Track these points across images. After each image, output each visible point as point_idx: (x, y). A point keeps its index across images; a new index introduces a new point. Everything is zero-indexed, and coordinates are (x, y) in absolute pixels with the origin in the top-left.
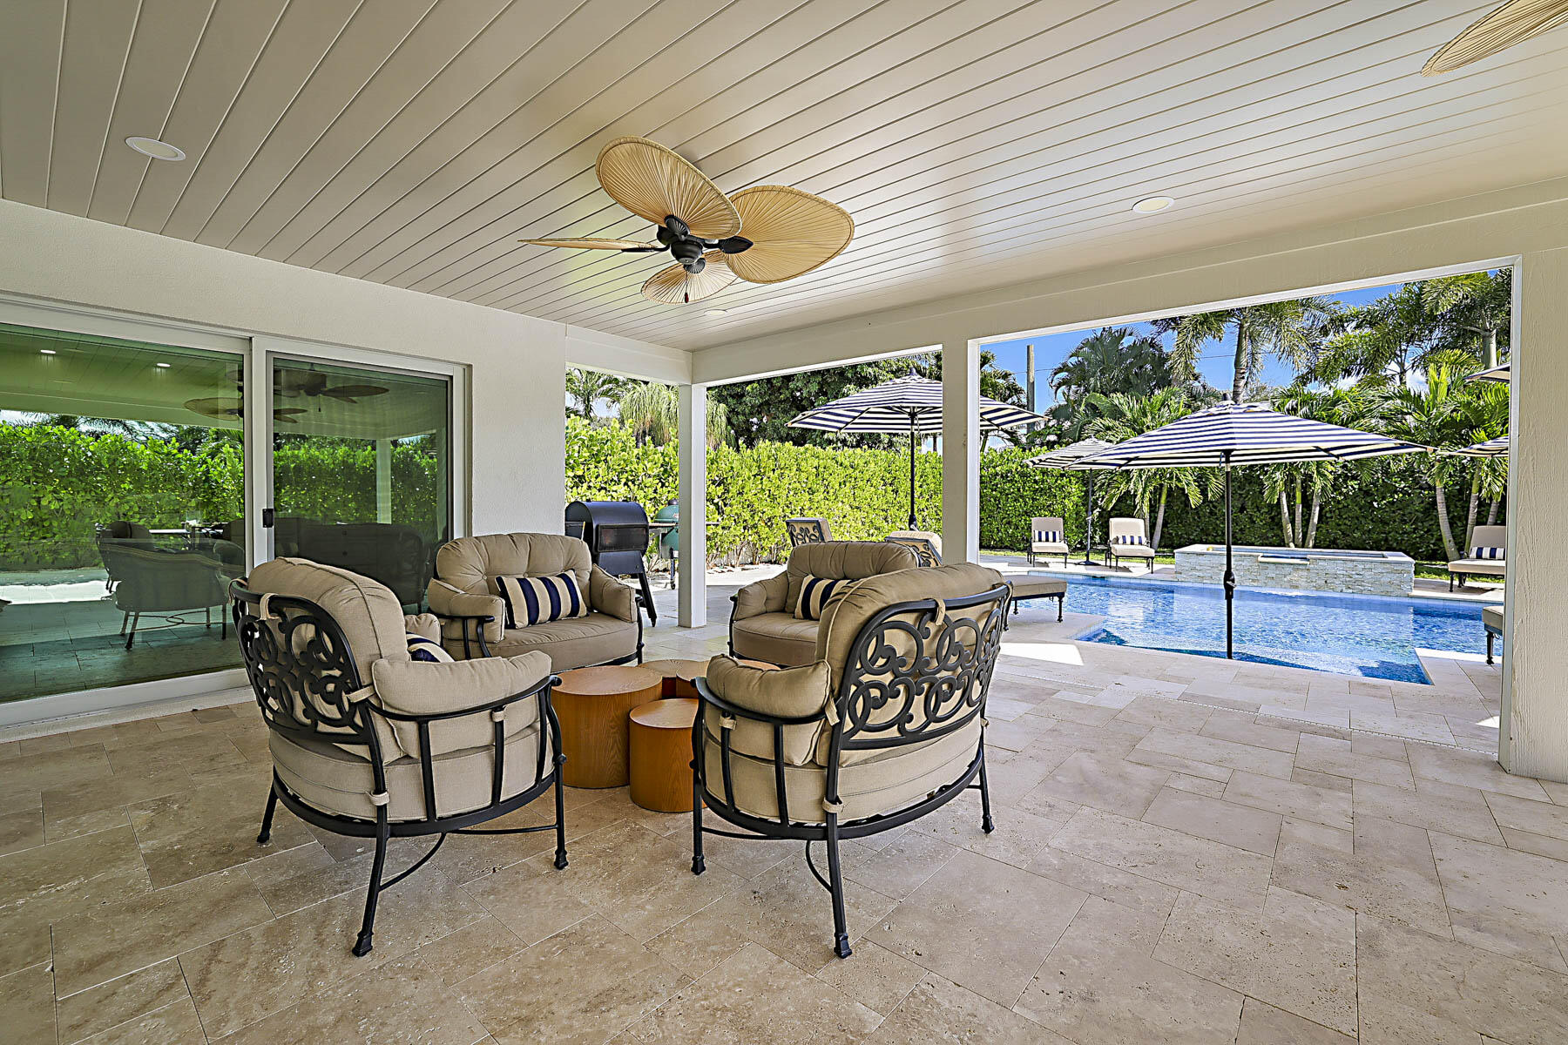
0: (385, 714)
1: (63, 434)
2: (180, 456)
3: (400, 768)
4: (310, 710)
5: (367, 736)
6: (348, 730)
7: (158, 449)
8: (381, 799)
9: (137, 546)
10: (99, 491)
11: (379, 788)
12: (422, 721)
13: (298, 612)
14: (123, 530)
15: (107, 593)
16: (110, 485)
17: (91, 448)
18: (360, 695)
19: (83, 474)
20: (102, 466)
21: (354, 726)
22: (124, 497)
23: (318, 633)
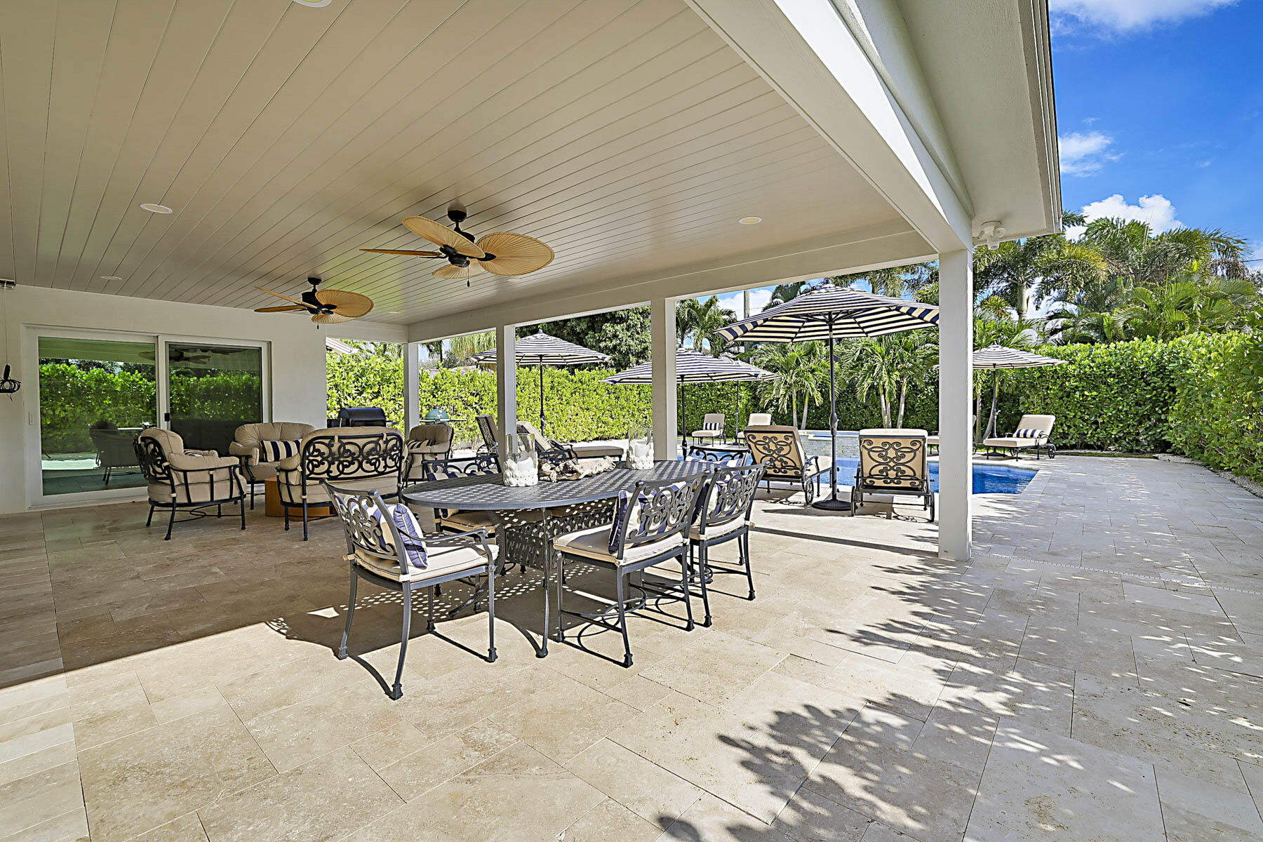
0: (174, 470)
1: (66, 369)
2: (141, 382)
3: (180, 487)
4: (154, 471)
5: (170, 477)
6: (164, 476)
7: (126, 378)
8: (174, 495)
9: (108, 432)
10: (90, 405)
11: (173, 491)
12: (185, 472)
13: (150, 441)
14: (103, 426)
15: (97, 466)
16: (97, 401)
17: (84, 378)
18: (166, 464)
19: (80, 394)
20: (91, 389)
21: (166, 474)
22: (105, 409)
23: (154, 447)
